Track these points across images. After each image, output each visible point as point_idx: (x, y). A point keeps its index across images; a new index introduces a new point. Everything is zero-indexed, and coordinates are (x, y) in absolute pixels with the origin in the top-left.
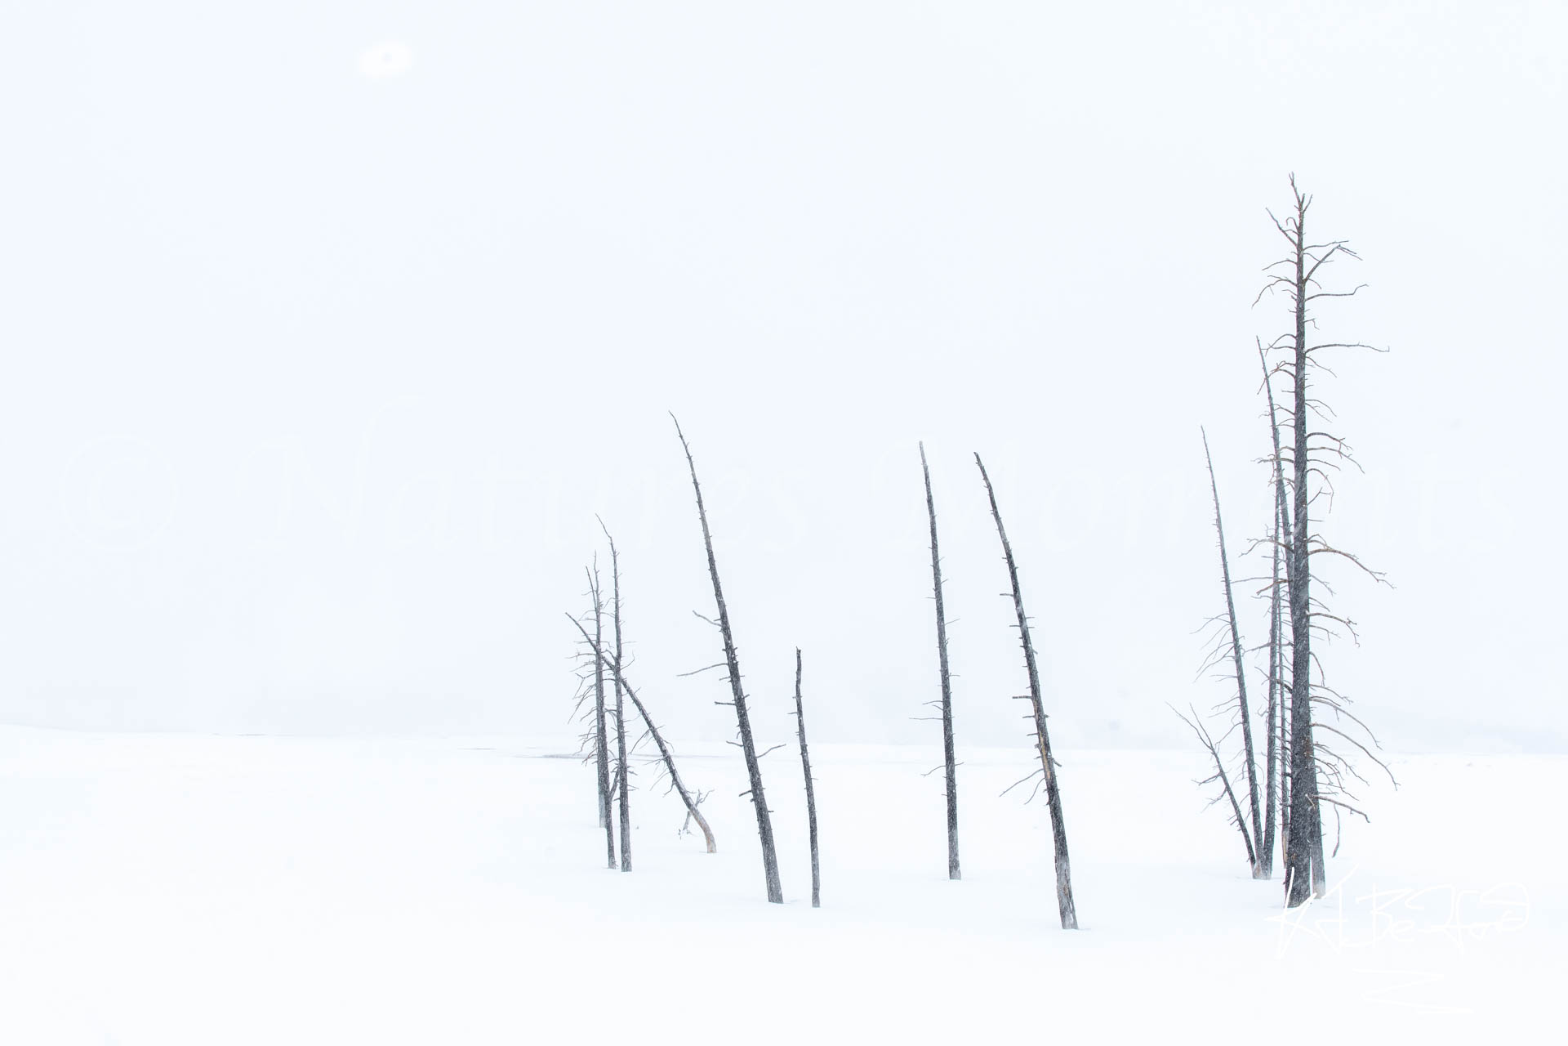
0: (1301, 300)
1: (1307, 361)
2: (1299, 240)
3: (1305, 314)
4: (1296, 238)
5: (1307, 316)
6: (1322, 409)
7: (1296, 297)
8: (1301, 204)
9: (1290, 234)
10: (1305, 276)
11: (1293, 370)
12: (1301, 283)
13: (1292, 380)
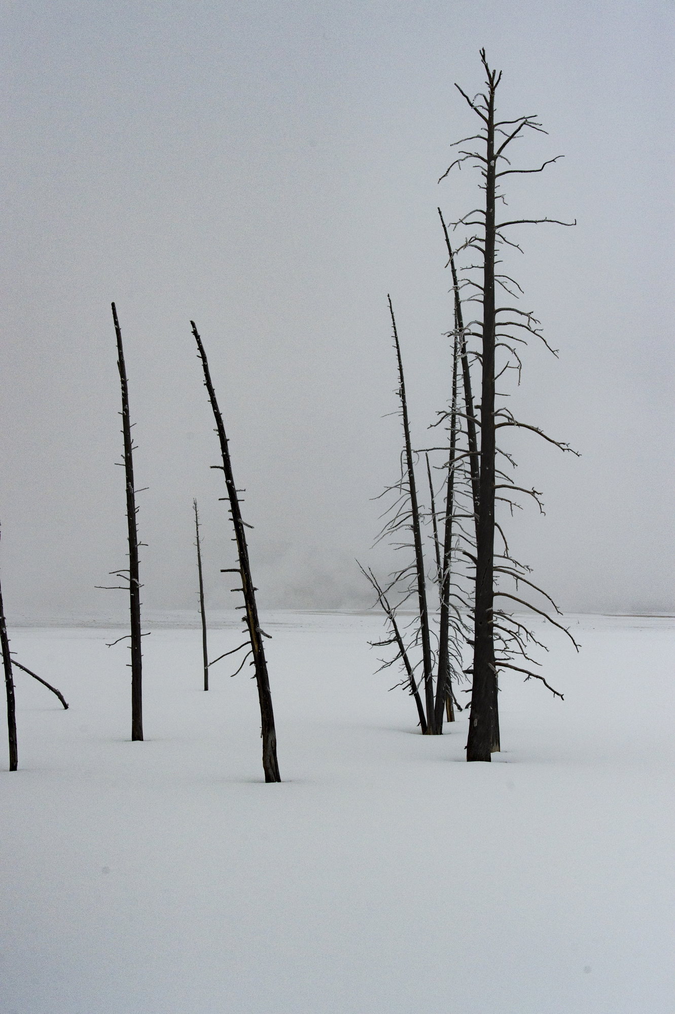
0: (491, 176)
1: (497, 237)
2: (489, 117)
3: (496, 190)
4: (486, 114)
5: (498, 192)
6: (510, 285)
7: (486, 173)
8: (491, 80)
9: (480, 109)
10: (495, 152)
11: (483, 245)
12: (491, 157)
13: (482, 255)
